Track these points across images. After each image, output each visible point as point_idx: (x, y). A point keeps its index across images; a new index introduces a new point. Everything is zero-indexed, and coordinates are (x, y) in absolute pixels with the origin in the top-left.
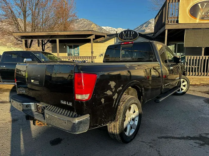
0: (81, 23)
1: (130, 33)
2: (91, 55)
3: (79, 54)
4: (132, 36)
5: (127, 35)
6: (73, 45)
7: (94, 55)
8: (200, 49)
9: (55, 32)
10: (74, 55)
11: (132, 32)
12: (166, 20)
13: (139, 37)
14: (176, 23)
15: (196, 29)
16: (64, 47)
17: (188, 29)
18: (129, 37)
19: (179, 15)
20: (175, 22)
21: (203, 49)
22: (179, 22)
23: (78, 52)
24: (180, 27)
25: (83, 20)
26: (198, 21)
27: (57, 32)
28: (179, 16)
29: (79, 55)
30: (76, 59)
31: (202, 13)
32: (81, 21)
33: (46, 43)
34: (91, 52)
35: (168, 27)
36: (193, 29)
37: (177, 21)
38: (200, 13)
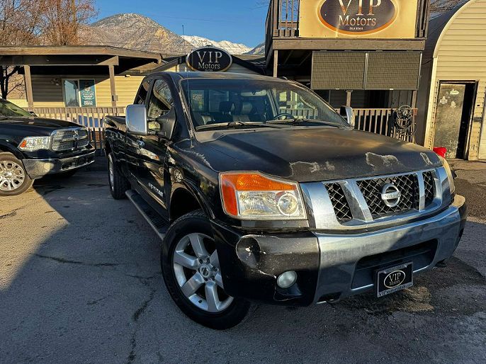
0: (129, 25)
1: (213, 55)
2: (111, 105)
3: (94, 101)
4: (216, 62)
5: (206, 60)
6: (78, 80)
7: (118, 105)
8: (344, 93)
9: (17, 49)
10: (83, 103)
11: (216, 52)
12: (275, 29)
13: (234, 65)
14: (295, 35)
15: (334, 52)
16: (57, 84)
17: (319, 50)
18: (211, 64)
19: (300, 19)
20: (293, 33)
21: (349, 94)
22: (301, 35)
23: (94, 96)
24: (303, 46)
25: (135, 17)
26: (337, 34)
27: (20, 49)
28: (300, 22)
29: (94, 104)
30: (85, 115)
31: (346, 15)
32: (130, 19)
33: (10, 75)
34: (111, 98)
35: (278, 45)
36: (328, 50)
37: (297, 33)
38: (340, 16)
